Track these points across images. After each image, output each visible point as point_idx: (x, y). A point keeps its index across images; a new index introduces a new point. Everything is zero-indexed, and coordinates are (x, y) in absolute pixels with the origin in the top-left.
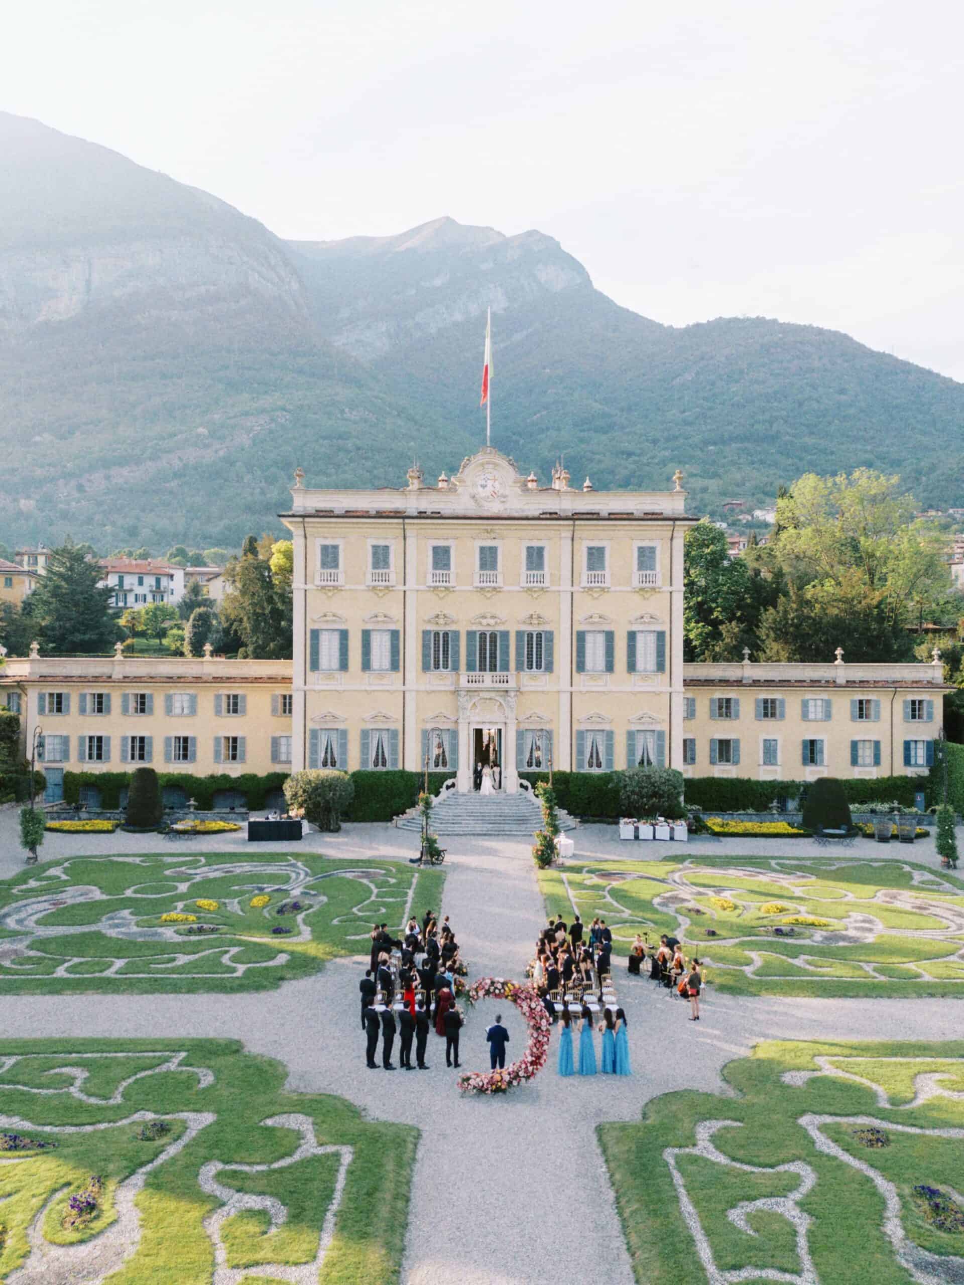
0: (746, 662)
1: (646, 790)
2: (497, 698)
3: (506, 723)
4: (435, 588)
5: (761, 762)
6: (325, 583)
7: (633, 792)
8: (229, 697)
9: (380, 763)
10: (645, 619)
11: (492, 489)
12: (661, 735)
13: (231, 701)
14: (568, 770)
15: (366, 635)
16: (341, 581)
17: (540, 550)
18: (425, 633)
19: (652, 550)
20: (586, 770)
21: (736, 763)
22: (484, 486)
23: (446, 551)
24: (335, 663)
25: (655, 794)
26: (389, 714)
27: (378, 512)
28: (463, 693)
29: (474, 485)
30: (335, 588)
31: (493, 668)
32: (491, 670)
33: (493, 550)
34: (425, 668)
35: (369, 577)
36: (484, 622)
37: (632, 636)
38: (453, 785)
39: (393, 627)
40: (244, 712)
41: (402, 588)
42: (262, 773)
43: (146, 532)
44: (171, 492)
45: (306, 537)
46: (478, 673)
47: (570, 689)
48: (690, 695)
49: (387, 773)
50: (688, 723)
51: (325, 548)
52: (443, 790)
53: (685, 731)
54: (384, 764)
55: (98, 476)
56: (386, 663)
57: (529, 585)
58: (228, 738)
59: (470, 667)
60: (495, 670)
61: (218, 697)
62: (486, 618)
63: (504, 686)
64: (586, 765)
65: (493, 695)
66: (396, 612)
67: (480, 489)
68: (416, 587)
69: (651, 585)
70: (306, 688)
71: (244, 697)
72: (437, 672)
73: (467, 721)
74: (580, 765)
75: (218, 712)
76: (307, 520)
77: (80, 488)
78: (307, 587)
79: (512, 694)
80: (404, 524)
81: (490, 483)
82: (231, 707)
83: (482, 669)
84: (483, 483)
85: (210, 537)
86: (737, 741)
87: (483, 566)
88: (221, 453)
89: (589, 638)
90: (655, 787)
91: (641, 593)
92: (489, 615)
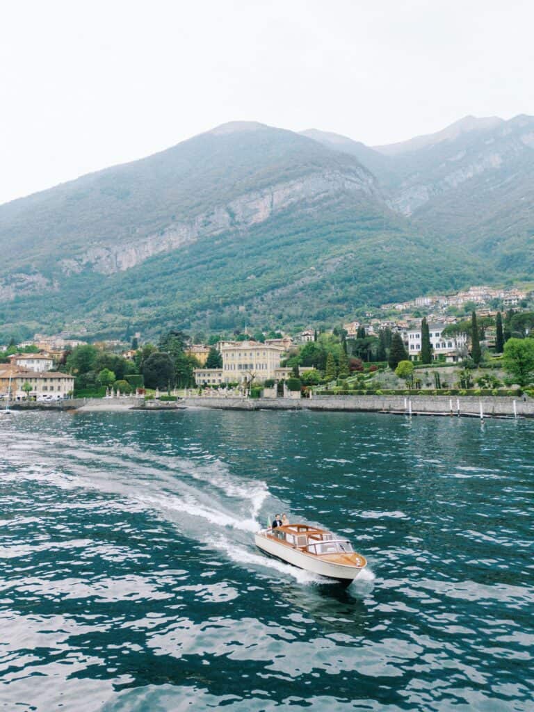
15: (231, 365)
18: (238, 364)
26: (234, 375)
33: (246, 354)
34: (238, 369)
43: (285, 317)
44: (298, 298)
55: (269, 294)
56: (234, 369)
57: (249, 358)
66: (235, 362)
77: (262, 300)
85: (311, 317)
87: (244, 356)
88: (321, 277)
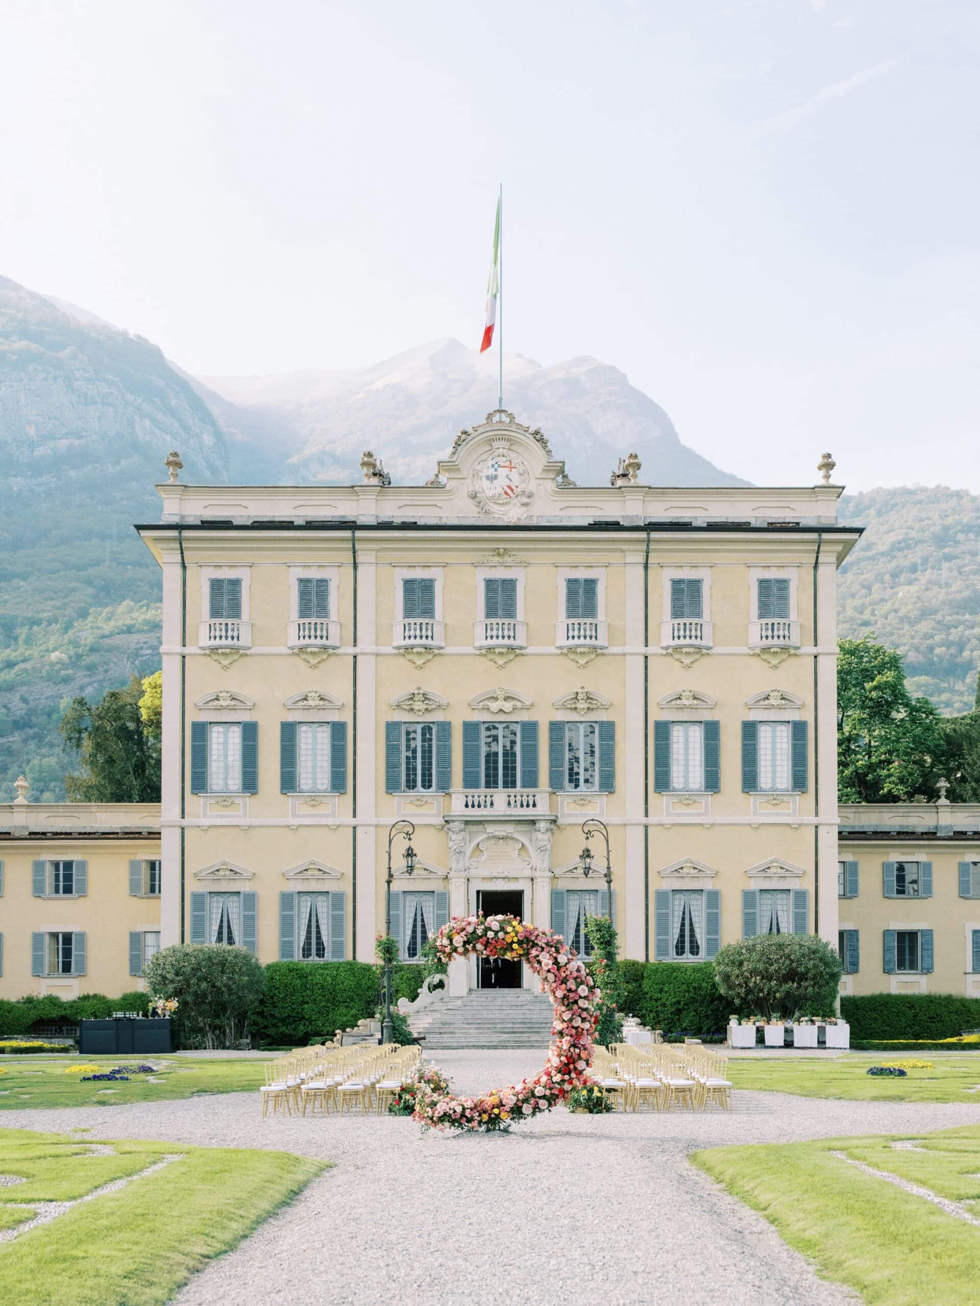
0: (943, 801)
1: (775, 966)
2: (517, 836)
3: (532, 879)
4: (409, 649)
5: (970, 969)
6: (218, 642)
7: (754, 972)
8: (56, 865)
9: (314, 951)
10: (772, 701)
11: (507, 482)
12: (801, 896)
13: (61, 872)
14: (641, 959)
15: (289, 731)
16: (245, 640)
17: (591, 584)
18: (392, 728)
19: (783, 585)
20: (672, 958)
21: (928, 970)
22: (492, 478)
23: (427, 587)
24: (235, 781)
25: (791, 975)
26: (327, 865)
27: (307, 522)
28: (456, 826)
29: (476, 475)
30: (235, 650)
31: (510, 783)
32: (506, 785)
33: (509, 586)
34: (392, 786)
35: (293, 630)
36: (494, 706)
37: (750, 731)
38: (441, 985)
39: (335, 717)
40: (83, 893)
41: (352, 650)
42: (114, 994)
45: (184, 567)
46: (483, 790)
47: (644, 820)
48: (849, 857)
49: (325, 967)
50: (846, 902)
51: (217, 586)
52: (423, 991)
53: (842, 918)
54: (320, 952)
56: (324, 780)
57: (571, 642)
58: (55, 935)
59: (470, 782)
60: (513, 785)
61: (38, 867)
62: (496, 699)
63: (529, 812)
64: (672, 951)
65: (509, 829)
66: (340, 692)
67: (486, 484)
68: (373, 648)
69: (781, 642)
70: (184, 822)
71: (83, 865)
72: (411, 793)
73: (464, 874)
74: (662, 949)
75: (38, 891)
76: (186, 534)
78: (187, 650)
79: (542, 826)
80: (354, 540)
81: (502, 472)
82: (61, 884)
83: (491, 782)
84: (491, 472)
86: (929, 933)
87: (491, 611)
89: (677, 733)
90: (792, 961)
91: (764, 657)
92: (501, 695)
